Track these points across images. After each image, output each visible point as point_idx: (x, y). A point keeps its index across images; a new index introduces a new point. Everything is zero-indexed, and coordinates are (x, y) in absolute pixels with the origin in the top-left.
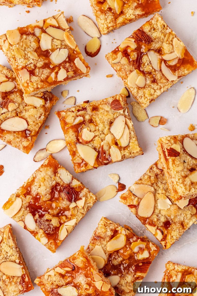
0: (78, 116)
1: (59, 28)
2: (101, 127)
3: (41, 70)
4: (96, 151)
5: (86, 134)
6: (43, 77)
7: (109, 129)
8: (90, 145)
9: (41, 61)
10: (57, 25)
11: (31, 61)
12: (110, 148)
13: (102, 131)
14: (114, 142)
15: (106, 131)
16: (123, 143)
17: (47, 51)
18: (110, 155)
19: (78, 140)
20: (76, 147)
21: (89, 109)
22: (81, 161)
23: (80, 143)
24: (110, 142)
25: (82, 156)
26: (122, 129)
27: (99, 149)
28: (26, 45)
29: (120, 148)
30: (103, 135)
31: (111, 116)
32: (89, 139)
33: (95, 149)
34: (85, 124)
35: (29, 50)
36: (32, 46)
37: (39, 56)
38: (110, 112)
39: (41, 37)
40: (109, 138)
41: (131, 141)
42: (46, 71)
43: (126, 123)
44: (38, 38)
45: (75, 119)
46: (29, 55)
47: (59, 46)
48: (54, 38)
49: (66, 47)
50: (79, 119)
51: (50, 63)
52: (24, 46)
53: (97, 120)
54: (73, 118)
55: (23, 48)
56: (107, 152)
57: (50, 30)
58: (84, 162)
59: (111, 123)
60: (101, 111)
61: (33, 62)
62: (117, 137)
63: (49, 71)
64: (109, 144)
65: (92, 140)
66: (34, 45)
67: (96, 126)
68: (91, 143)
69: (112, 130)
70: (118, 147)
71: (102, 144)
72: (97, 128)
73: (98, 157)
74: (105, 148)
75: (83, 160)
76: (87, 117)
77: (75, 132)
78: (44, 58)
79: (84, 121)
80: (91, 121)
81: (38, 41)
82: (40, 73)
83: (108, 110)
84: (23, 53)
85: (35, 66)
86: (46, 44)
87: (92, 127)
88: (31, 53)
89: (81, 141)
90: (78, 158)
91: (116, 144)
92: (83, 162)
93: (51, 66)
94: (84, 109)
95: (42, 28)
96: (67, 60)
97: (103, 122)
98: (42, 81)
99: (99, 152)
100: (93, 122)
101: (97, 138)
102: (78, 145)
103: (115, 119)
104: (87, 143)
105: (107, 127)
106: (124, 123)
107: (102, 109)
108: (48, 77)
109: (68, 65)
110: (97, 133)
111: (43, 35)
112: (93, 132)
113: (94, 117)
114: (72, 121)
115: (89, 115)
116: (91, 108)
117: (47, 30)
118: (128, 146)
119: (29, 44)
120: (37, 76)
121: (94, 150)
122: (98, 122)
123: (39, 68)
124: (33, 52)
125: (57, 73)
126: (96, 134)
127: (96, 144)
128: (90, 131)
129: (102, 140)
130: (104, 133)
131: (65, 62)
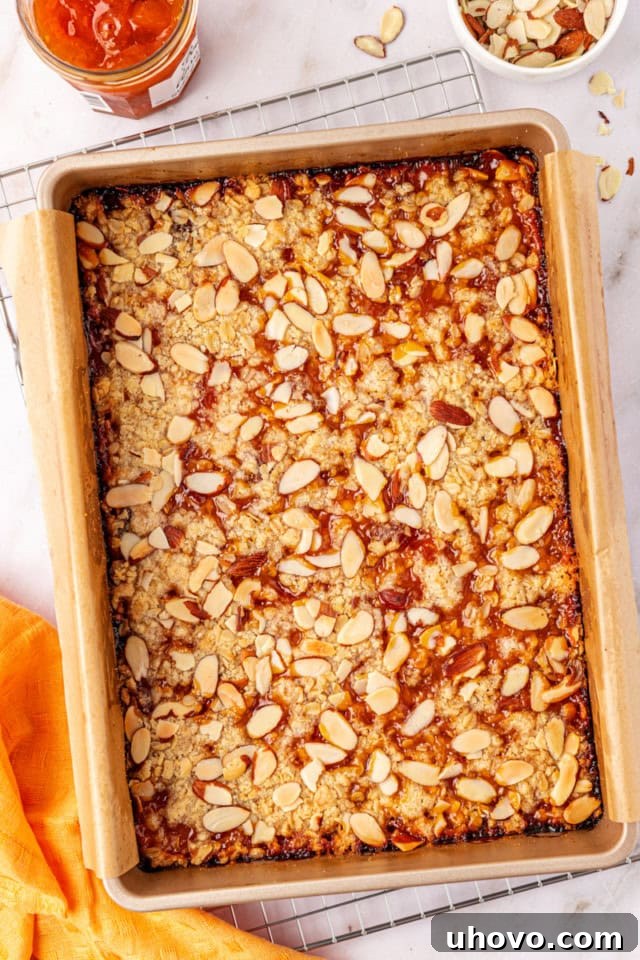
0: (367, 410)
1: (307, 308)
2: (402, 437)
3: (253, 372)
4: (385, 476)
5: (375, 444)
6: (253, 385)
7: (416, 444)
8: (378, 465)
9: (258, 357)
10: (305, 303)
11: (242, 352)
12: (411, 476)
13: (403, 446)
14: (418, 468)
15: (409, 446)
16: (435, 473)
17: (273, 342)
18: (407, 489)
19: (358, 451)
20: (352, 462)
21: (389, 403)
22: (355, 488)
23: (362, 457)
24: (413, 467)
25: (361, 481)
26: (437, 450)
27: (391, 474)
28: (243, 321)
29: (428, 481)
30: (402, 453)
31: (424, 424)
32: (378, 453)
33: (384, 473)
34: (376, 427)
35: (244, 331)
36: (252, 325)
37: (258, 346)
38: (423, 416)
39: (272, 313)
40: (411, 460)
41: (449, 473)
42: (261, 377)
43: (447, 441)
44: (267, 314)
45: (362, 414)
46: (242, 340)
47: (297, 341)
48: (292, 324)
49: (308, 346)
50: (369, 416)
51: (271, 364)
52: (239, 322)
53: (399, 423)
54: (359, 412)
55: (236, 326)
56: (404, 483)
57: (291, 309)
58: (361, 492)
59: (421, 435)
60: (408, 411)
61: (243, 355)
62: (427, 460)
63: (265, 377)
64: (409, 469)
65: (382, 457)
66: (256, 325)
67: (395, 434)
68: (381, 461)
69: (421, 447)
70: (424, 479)
71: (399, 466)
72: (396, 438)
73: (386, 487)
74: (403, 475)
75: (360, 487)
76: (383, 417)
77: (357, 436)
78: (265, 352)
79: (376, 421)
80: (387, 424)
81: (266, 320)
82: (250, 376)
83: (420, 411)
84: (233, 334)
85: (245, 362)
86: (275, 330)
87: (388, 435)
88: (246, 338)
89: (363, 454)
90: (352, 483)
91: (422, 472)
92: (358, 490)
93: (272, 370)
94: (381, 402)
95: (278, 300)
96: (302, 369)
97: (408, 431)
98: (247, 391)
99: (389, 479)
100: (391, 427)
101: (391, 455)
102: (357, 460)
103: (429, 429)
104: (373, 459)
105: (414, 440)
106: (444, 439)
107: (412, 408)
108: (259, 388)
109: (298, 378)
110: (394, 447)
111: (277, 313)
112: (388, 443)
113: (395, 418)
114: (357, 416)
115: (387, 413)
116: (393, 402)
117: (285, 307)
118: (442, 480)
119: (248, 321)
120: (243, 380)
121: (382, 475)
122: (400, 428)
123: (251, 367)
124: (250, 337)
125: (276, 386)
126: (392, 449)
127: (388, 465)
128: (383, 441)
129: (400, 461)
130: (405, 450)
131: (296, 371)
